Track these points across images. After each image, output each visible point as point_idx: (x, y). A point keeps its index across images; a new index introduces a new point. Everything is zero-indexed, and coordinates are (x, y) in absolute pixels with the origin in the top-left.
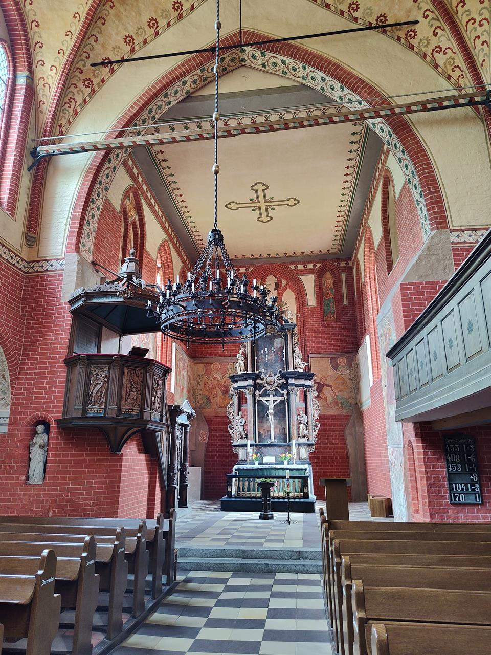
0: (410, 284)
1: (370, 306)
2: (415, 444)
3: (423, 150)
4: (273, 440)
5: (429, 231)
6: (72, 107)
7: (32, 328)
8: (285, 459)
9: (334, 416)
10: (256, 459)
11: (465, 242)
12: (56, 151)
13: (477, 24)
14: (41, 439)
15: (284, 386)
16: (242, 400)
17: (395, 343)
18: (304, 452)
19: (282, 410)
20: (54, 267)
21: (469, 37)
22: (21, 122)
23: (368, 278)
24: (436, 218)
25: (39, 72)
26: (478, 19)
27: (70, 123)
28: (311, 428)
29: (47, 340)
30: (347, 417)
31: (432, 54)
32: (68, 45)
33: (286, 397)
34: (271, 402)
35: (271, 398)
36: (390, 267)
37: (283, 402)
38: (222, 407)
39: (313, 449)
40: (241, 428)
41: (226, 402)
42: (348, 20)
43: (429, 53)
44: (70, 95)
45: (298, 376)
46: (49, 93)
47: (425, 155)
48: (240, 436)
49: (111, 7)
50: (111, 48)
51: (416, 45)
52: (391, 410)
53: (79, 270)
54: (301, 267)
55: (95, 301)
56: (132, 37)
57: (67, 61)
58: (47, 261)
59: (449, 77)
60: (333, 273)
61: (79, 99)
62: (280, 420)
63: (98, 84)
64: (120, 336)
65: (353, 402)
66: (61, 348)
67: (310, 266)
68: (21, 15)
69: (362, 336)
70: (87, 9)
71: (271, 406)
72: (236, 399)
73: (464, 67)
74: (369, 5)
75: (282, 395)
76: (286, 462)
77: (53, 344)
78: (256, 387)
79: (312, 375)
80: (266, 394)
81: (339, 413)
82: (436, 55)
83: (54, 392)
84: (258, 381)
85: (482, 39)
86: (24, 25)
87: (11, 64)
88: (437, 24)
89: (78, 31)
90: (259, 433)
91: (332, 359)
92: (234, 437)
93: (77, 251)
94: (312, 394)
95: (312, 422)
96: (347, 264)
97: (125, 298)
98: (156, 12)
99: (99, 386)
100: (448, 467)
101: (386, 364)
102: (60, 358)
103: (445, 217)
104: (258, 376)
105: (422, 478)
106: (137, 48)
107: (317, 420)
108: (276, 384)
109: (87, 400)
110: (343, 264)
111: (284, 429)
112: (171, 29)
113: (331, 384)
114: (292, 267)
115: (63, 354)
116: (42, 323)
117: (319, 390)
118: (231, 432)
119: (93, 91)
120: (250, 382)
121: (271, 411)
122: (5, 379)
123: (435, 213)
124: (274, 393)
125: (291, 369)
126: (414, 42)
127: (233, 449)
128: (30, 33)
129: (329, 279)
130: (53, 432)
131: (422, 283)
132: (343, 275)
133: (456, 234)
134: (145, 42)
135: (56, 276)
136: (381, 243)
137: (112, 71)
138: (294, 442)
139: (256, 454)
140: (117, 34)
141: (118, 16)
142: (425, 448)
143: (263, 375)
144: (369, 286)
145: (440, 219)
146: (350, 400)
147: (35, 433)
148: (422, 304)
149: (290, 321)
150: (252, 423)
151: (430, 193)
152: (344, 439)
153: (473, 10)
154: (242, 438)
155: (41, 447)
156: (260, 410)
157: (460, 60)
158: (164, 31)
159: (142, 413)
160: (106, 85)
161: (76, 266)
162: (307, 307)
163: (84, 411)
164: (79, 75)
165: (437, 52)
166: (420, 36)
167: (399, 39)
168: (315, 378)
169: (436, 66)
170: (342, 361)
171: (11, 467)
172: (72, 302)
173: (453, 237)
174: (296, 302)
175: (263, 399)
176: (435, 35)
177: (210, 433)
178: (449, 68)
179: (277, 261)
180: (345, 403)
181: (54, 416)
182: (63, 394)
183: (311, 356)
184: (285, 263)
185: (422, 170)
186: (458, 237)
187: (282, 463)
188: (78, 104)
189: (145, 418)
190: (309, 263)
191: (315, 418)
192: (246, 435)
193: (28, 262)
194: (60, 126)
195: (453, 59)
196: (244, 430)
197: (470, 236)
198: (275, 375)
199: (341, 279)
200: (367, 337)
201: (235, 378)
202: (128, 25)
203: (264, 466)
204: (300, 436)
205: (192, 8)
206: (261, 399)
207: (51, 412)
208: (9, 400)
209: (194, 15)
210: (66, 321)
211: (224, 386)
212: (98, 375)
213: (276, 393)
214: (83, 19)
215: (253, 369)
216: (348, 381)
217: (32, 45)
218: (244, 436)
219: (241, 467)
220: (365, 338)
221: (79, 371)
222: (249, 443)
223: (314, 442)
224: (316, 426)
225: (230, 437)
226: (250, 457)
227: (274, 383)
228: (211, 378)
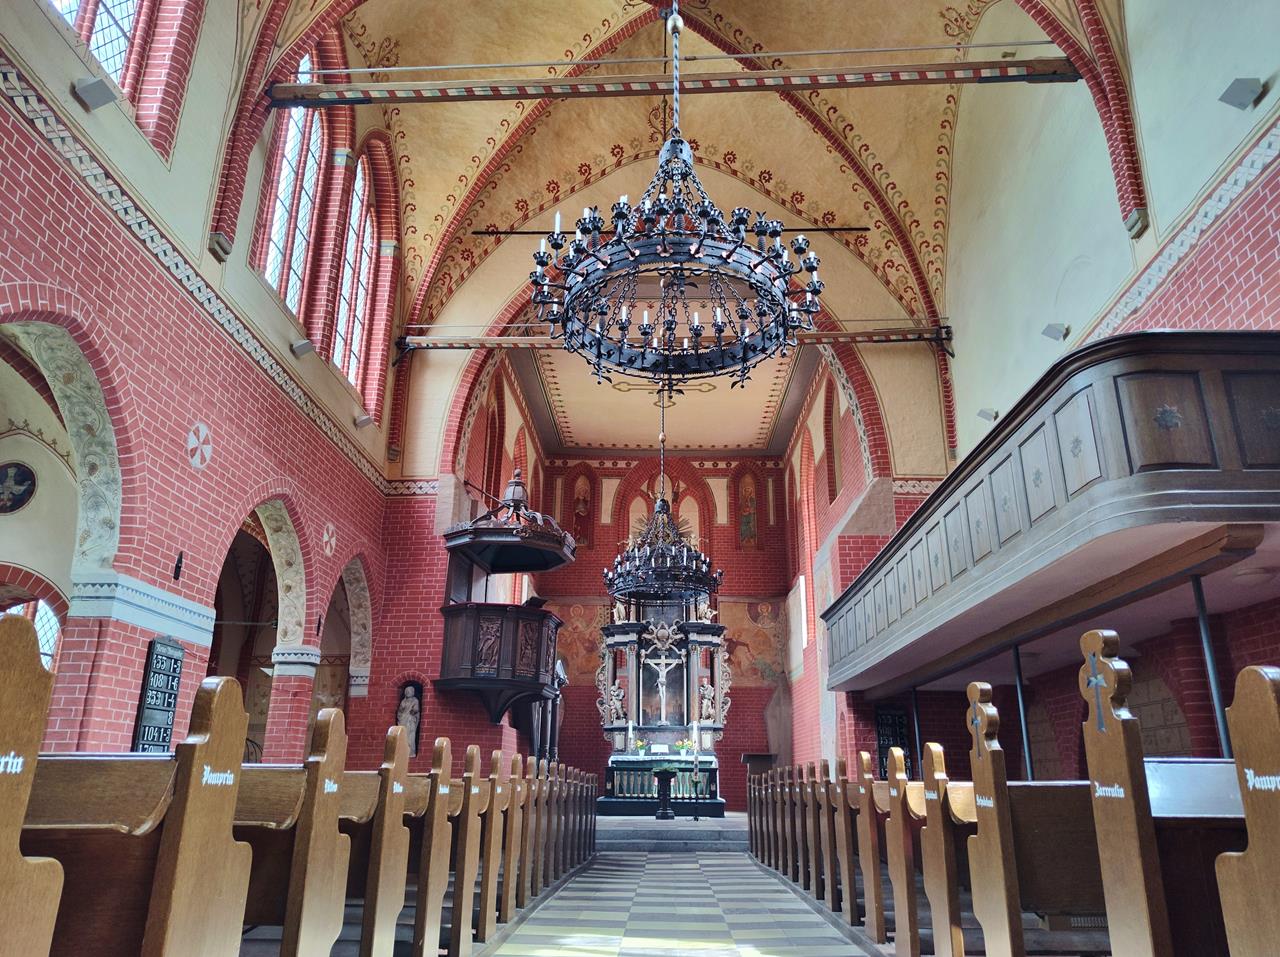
0: (849, 537)
1: (807, 535)
2: (846, 715)
3: (868, 383)
4: (664, 722)
5: (871, 476)
6: (447, 284)
7: (396, 566)
8: (682, 748)
9: (751, 689)
10: (642, 747)
11: (908, 493)
12: (431, 345)
13: (930, 249)
14: (411, 703)
15: (682, 643)
16: (618, 661)
17: (833, 601)
18: (708, 740)
19: (677, 678)
20: (424, 491)
21: (923, 259)
22: (388, 306)
23: (805, 496)
24: (879, 463)
25: (409, 240)
26: (932, 244)
27: (442, 304)
28: (718, 705)
29: (417, 582)
30: (770, 691)
31: (884, 267)
32: (450, 211)
33: (684, 660)
34: (663, 667)
35: (663, 661)
36: (833, 495)
37: (679, 667)
38: (586, 673)
39: (720, 736)
40: (618, 704)
41: (592, 664)
42: (791, 211)
43: (880, 266)
44: (445, 270)
45: (703, 630)
46: (420, 269)
47: (871, 389)
48: (615, 716)
49: (506, 171)
50: (499, 214)
51: (867, 254)
52: (823, 677)
53: (455, 495)
54: (708, 465)
55: (485, 539)
56: (525, 202)
57: (447, 231)
58: (415, 481)
59: (901, 298)
60: (755, 476)
61: (456, 275)
62: (675, 692)
63: (480, 256)
64: (488, 574)
65: (779, 670)
66: (436, 593)
67: (722, 465)
68: (394, 174)
69: (795, 575)
70: (477, 174)
71: (663, 673)
72: (611, 660)
73: (917, 289)
74: (815, 199)
75: (679, 657)
76: (683, 752)
77: (424, 587)
78: (643, 644)
79: (722, 629)
80: (655, 655)
81: (759, 684)
82: (888, 270)
83: (429, 647)
84: (645, 635)
85: (936, 266)
86: (396, 186)
87: (375, 230)
88: (889, 237)
89: (463, 197)
90: (644, 711)
91: (750, 605)
92: (606, 716)
93: (454, 472)
94: (721, 657)
95: (720, 698)
96: (776, 464)
97: (522, 538)
98: (557, 175)
99: (490, 642)
100: (879, 740)
101: (821, 624)
102: (435, 605)
103: (888, 463)
104: (645, 629)
105: (852, 751)
106: (530, 215)
107: (727, 694)
108: (670, 641)
109: (477, 658)
110: (770, 464)
111: (681, 706)
112: (575, 196)
113: (748, 642)
114: (696, 464)
115: (438, 601)
116: (408, 560)
117: (730, 651)
118: (601, 709)
119: (473, 265)
120: (633, 637)
121: (662, 678)
122: (365, 629)
123: (878, 457)
124: (667, 653)
125: (693, 620)
126: (865, 250)
127: (605, 733)
128: (402, 194)
129: (748, 485)
130: (429, 696)
131: (861, 537)
132: (770, 480)
133: (899, 483)
134: (541, 208)
135: (427, 502)
136: (821, 461)
137: (498, 241)
138: (695, 724)
139: (642, 741)
140: (508, 198)
141: (512, 180)
142: (856, 719)
143: (651, 627)
144: (806, 507)
145: (883, 466)
146: (774, 667)
147: (402, 696)
148: (860, 561)
149: (693, 549)
150: (635, 696)
151: (874, 435)
152: (762, 720)
153: (927, 233)
154: (618, 718)
155: (413, 712)
156: (646, 678)
157: (912, 281)
158: (566, 197)
159: (537, 674)
160: (489, 259)
161: (453, 491)
162: (716, 525)
163: (473, 670)
164: (458, 245)
165: (889, 266)
166: (871, 245)
167: (847, 244)
168: (725, 632)
169: (888, 283)
170: (764, 609)
171: (374, 738)
172: (448, 537)
173: (896, 487)
174: (700, 517)
175: (651, 662)
176: (888, 248)
177: (566, 710)
178: (902, 287)
179: (675, 454)
180: (767, 670)
181: (429, 675)
182: (440, 650)
183: (720, 599)
184: (685, 458)
185: (866, 405)
186: (901, 486)
187: (679, 753)
188: (453, 281)
189: (541, 681)
190: (722, 459)
191: (725, 691)
192: (625, 714)
193: (390, 482)
194: (431, 308)
195: (906, 278)
196: (622, 707)
197: (914, 486)
198: (670, 626)
199: (766, 487)
200: (802, 579)
201: (610, 630)
202: (523, 189)
203: (654, 758)
204: (704, 716)
205: (603, 173)
206: (649, 661)
207: (426, 671)
208: (369, 656)
209: (604, 181)
210: (442, 560)
211: (590, 641)
212: (488, 628)
213: (670, 654)
214: (471, 184)
215: (638, 619)
216: (772, 639)
217: (403, 208)
218: (622, 716)
219: (621, 758)
220: (798, 578)
221: (462, 623)
222: (631, 724)
223: (721, 726)
224: (725, 703)
225: (599, 718)
226: (632, 746)
227: (667, 639)
228: (570, 629)
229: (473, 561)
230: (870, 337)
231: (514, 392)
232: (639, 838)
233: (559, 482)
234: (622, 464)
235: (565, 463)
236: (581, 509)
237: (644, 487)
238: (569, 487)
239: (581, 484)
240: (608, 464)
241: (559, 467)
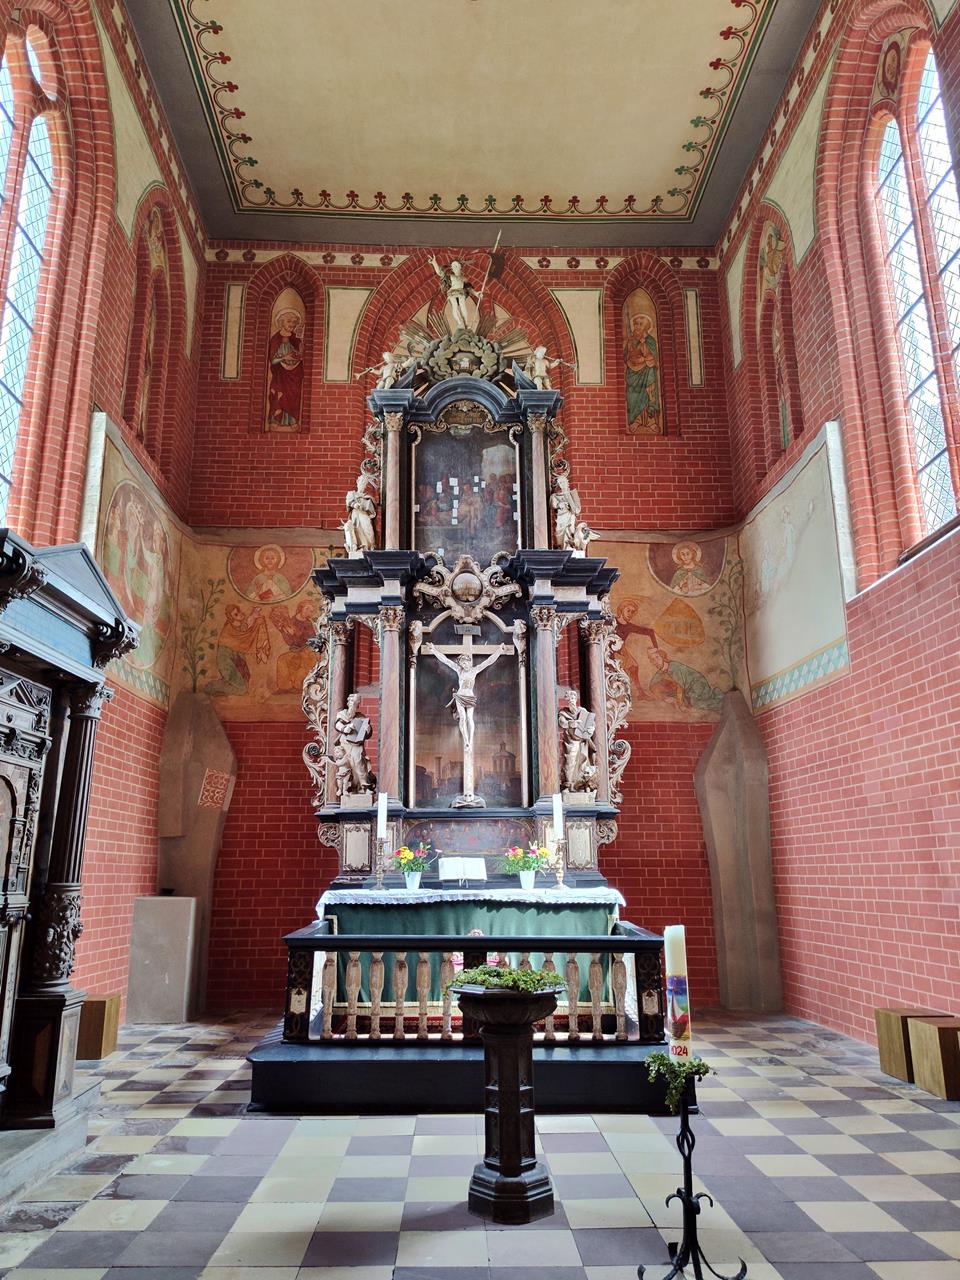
4: (470, 797)
8: (526, 866)
10: (413, 866)
15: (518, 607)
16: (357, 671)
19: (506, 691)
28: (603, 756)
33: (520, 645)
34: (466, 662)
35: (467, 648)
37: (508, 663)
39: (610, 832)
40: (354, 754)
45: (569, 573)
48: (346, 783)
54: (559, 263)
60: (656, 292)
62: (497, 725)
65: (724, 683)
67: (588, 264)
71: (467, 676)
72: (339, 652)
76: (527, 877)
78: (416, 607)
80: (448, 633)
84: (422, 587)
90: (420, 771)
91: (655, 547)
92: (327, 787)
94: (604, 644)
95: (605, 744)
96: (703, 263)
104: (423, 570)
107: (620, 734)
108: (485, 601)
110: (689, 263)
111: (513, 758)
113: (652, 625)
118: (313, 768)
120: (394, 588)
121: (466, 690)
124: (477, 630)
125: (541, 546)
127: (321, 829)
132: (690, 294)
139: (412, 846)
143: (439, 568)
150: (395, 732)
154: (354, 789)
156: (425, 689)
162: (578, 385)
168: (613, 591)
175: (439, 651)
177: (239, 777)
180: (697, 689)
184: (510, 247)
190: (587, 252)
191: (615, 726)
192: (373, 778)
196: (364, 761)
198: (483, 568)
200: (831, 428)
201: (333, 581)
203: (447, 895)
204: (571, 782)
206: (432, 649)
213: (485, 632)
216: (706, 619)
218: (364, 783)
219: (350, 896)
222: (383, 806)
223: (611, 808)
224: (616, 753)
225: (309, 789)
226: (386, 860)
227: (478, 596)
233: (236, 296)
234: (372, 260)
235: (249, 257)
236: (284, 356)
238: (258, 310)
239: (286, 306)
240: (343, 259)
241: (236, 265)
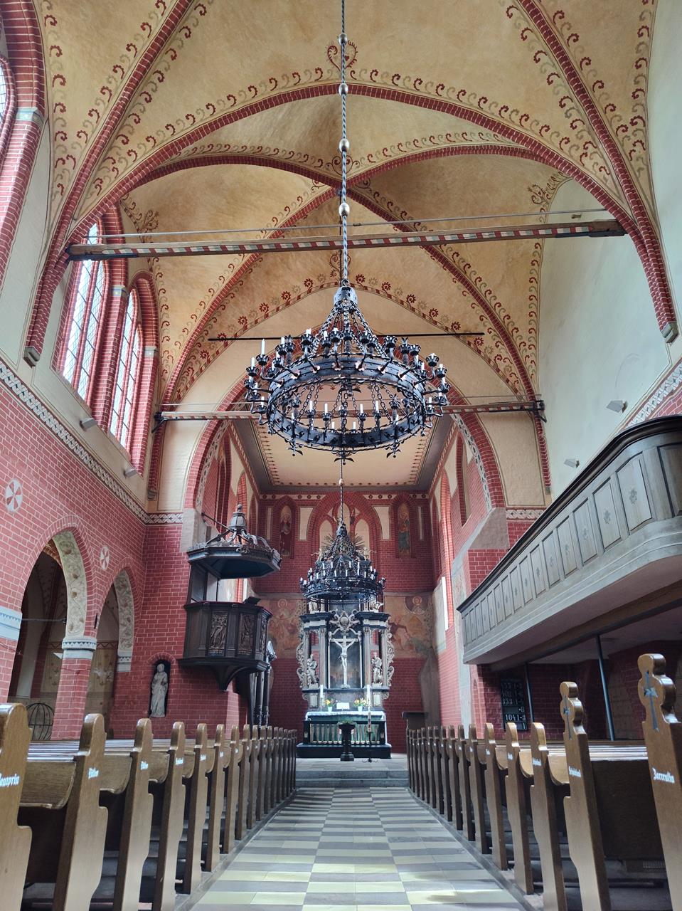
0: (476, 551)
1: (446, 545)
2: (478, 683)
3: (487, 440)
4: (346, 685)
5: (490, 506)
6: (190, 375)
7: (152, 575)
8: (360, 705)
9: (408, 660)
10: (330, 705)
11: (517, 519)
12: (179, 418)
13: (527, 347)
14: (161, 676)
15: (359, 627)
16: (312, 640)
17: (465, 598)
18: (378, 699)
19: (356, 653)
20: (173, 520)
21: (522, 354)
22: (150, 391)
23: (444, 519)
24: (496, 498)
25: (165, 345)
26: (528, 344)
27: (187, 389)
28: (385, 672)
29: (168, 586)
30: (422, 661)
31: (495, 360)
32: (193, 326)
33: (360, 639)
34: (344, 644)
35: (345, 640)
36: (464, 520)
37: (356, 644)
38: (289, 649)
39: (387, 696)
40: (313, 672)
41: (293, 643)
42: (429, 322)
43: (492, 359)
44: (189, 365)
45: (373, 617)
46: (172, 366)
47: (488, 444)
48: (310, 681)
49: (232, 297)
50: (226, 326)
51: (483, 351)
52: (460, 653)
53: (195, 523)
54: (375, 497)
55: (216, 555)
56: (245, 318)
57: (191, 339)
58: (167, 514)
59: (508, 381)
60: (409, 505)
61: (196, 369)
62: (354, 663)
63: (213, 355)
64: (218, 580)
65: (428, 645)
66: (181, 594)
67: (385, 497)
68: (155, 301)
69: (439, 575)
70: (212, 300)
71: (345, 649)
72: (307, 640)
73: (518, 375)
74: (446, 313)
75: (356, 637)
76: (360, 708)
77: (172, 590)
78: (330, 627)
79: (387, 616)
80: (339, 635)
81: (413, 657)
82: (498, 361)
83: (175, 634)
84: (331, 621)
85: (531, 359)
86: (156, 309)
87: (142, 339)
88: (498, 339)
89: (202, 316)
90: (331, 677)
91: (407, 598)
93: (194, 507)
94: (386, 636)
95: (386, 667)
96: (424, 496)
97: (242, 554)
98: (267, 299)
99: (220, 630)
100: (502, 701)
101: (458, 614)
102: (179, 603)
103: (502, 497)
104: (331, 617)
105: (483, 710)
106: (248, 326)
107: (391, 664)
108: (350, 625)
109: (210, 642)
110: (419, 496)
111: (358, 673)
112: (280, 313)
113: (406, 625)
114: (367, 497)
115: (182, 600)
116: (162, 571)
117: (393, 632)
118: (300, 676)
119: (209, 361)
120: (323, 623)
121: (344, 653)
122: (129, 621)
123: (495, 493)
124: (348, 634)
125: (366, 610)
126: (482, 348)
127: (303, 695)
128: (160, 314)
129: (404, 511)
130: (174, 671)
131: (485, 551)
132: (419, 507)
133: (511, 511)
134: (256, 322)
135: (175, 528)
136: (455, 493)
137: (226, 345)
138: (368, 687)
139: (330, 700)
140: (233, 316)
141: (236, 304)
142: (485, 685)
143: (336, 615)
144: (445, 527)
145: (499, 500)
146: (425, 643)
147: (155, 672)
148: (484, 568)
149: (365, 558)
150: (324, 666)
151: (491, 477)
152: (418, 685)
153: (524, 336)
154: (313, 683)
155: (163, 683)
156: (333, 653)
157: (515, 369)
158: (273, 314)
159: (253, 653)
160: (219, 358)
161: (193, 520)
162: (382, 540)
163: (207, 651)
164: (198, 348)
165: (498, 359)
166: (485, 344)
167: (469, 344)
168: (389, 618)
169: (498, 370)
170: (417, 601)
171: (135, 703)
172: (190, 554)
173: (508, 514)
174: (370, 534)
175: (336, 641)
176: (497, 346)
177: (275, 677)
178: (508, 373)
179: (352, 489)
180: (420, 646)
181: (175, 655)
182: (183, 636)
183: (385, 594)
184: (359, 492)
185: (486, 456)
186: (512, 514)
187: (357, 709)
188: (195, 372)
189: (256, 658)
190: (385, 493)
191: (389, 662)
192: (318, 680)
193: (149, 514)
194: (179, 391)
195: (511, 367)
196: (315, 675)
197: (521, 514)
198: (349, 614)
199: (417, 512)
200: (443, 579)
201: (307, 618)
202: (243, 309)
203: (339, 713)
204: (374, 680)
205: (299, 297)
206: (335, 640)
207: (173, 653)
208: (132, 642)
209: (299, 303)
210: (186, 570)
211: (292, 626)
212: (218, 620)
213: (350, 635)
214: (208, 307)
215: (326, 609)
216: (423, 622)
217: (160, 324)
218: (315, 681)
219: (314, 713)
220: (441, 579)
221: (200, 616)
222: (322, 687)
223: (388, 688)
224: (390, 671)
225: (298, 682)
226: (322, 704)
227: (348, 624)
228: (277, 617)
229: (208, 571)
230: (486, 408)
231: (237, 448)
232: (328, 777)
233: (270, 511)
234: (314, 497)
235: (274, 497)
236: (285, 530)
237: (330, 513)
238: (277, 514)
239: (285, 512)
240: (304, 497)
241: (270, 500)
